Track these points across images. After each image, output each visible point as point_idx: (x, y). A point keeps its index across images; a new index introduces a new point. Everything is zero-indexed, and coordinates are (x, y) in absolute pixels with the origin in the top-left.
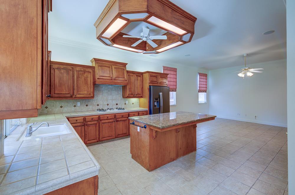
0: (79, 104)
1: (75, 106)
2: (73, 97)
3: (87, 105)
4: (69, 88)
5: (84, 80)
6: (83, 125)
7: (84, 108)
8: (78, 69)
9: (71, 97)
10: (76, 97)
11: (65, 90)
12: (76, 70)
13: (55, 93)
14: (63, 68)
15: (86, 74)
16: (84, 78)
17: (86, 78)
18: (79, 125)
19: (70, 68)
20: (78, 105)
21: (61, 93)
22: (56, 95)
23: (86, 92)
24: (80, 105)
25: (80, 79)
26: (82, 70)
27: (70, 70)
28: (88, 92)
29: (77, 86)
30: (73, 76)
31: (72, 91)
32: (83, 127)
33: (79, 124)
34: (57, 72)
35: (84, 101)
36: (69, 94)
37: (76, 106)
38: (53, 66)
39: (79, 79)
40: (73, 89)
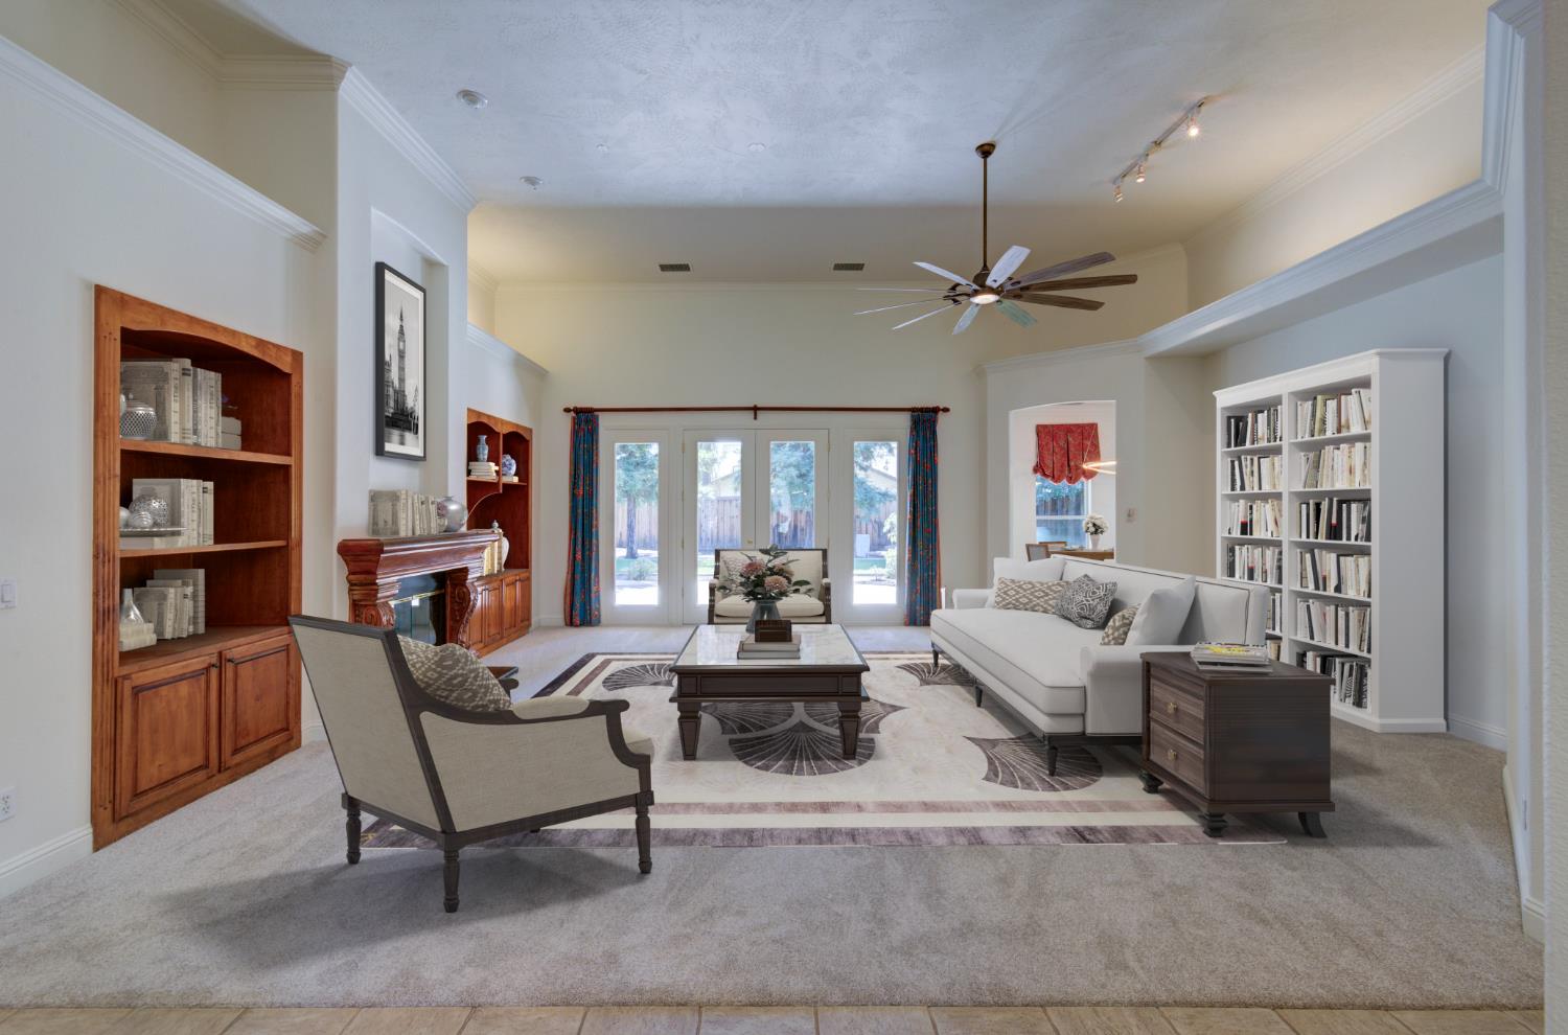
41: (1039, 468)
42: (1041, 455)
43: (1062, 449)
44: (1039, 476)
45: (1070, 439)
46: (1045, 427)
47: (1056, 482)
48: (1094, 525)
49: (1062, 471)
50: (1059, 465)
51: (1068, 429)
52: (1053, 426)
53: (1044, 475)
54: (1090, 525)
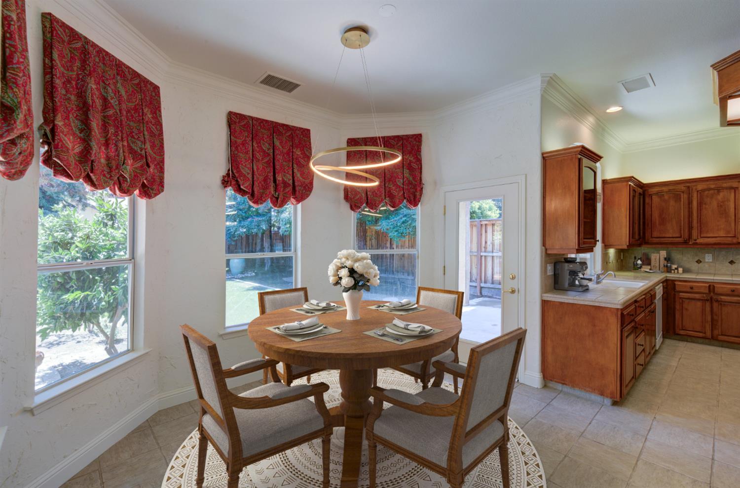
0: (708, 258)
1: (699, 262)
2: (691, 243)
3: (732, 262)
4: (681, 226)
5: (718, 206)
6: (708, 300)
7: (725, 267)
8: (700, 187)
9: (685, 243)
10: (696, 244)
11: (671, 231)
12: (696, 189)
13: (653, 236)
14: (667, 191)
15: (721, 194)
16: (718, 204)
17: (723, 202)
18: (698, 298)
19: (683, 187)
20: (707, 260)
21: (663, 236)
22: (654, 239)
23: (722, 234)
24: (711, 260)
25: (707, 206)
26: (713, 186)
27: (683, 192)
28: (729, 232)
29: (700, 221)
30: (690, 203)
31: (687, 231)
32: (708, 304)
33: (697, 296)
34: (656, 199)
35: (723, 253)
36: (681, 237)
37: (701, 262)
38: (650, 190)
39: (704, 206)
40: (690, 228)
41: (230, 180)
42: (233, 160)
43: (266, 154)
44: (230, 191)
45: (277, 143)
46: (242, 117)
47: (256, 202)
48: (352, 272)
49: (266, 188)
50: (261, 178)
51: (276, 128)
52: (252, 118)
53: (239, 190)
54: (344, 273)
